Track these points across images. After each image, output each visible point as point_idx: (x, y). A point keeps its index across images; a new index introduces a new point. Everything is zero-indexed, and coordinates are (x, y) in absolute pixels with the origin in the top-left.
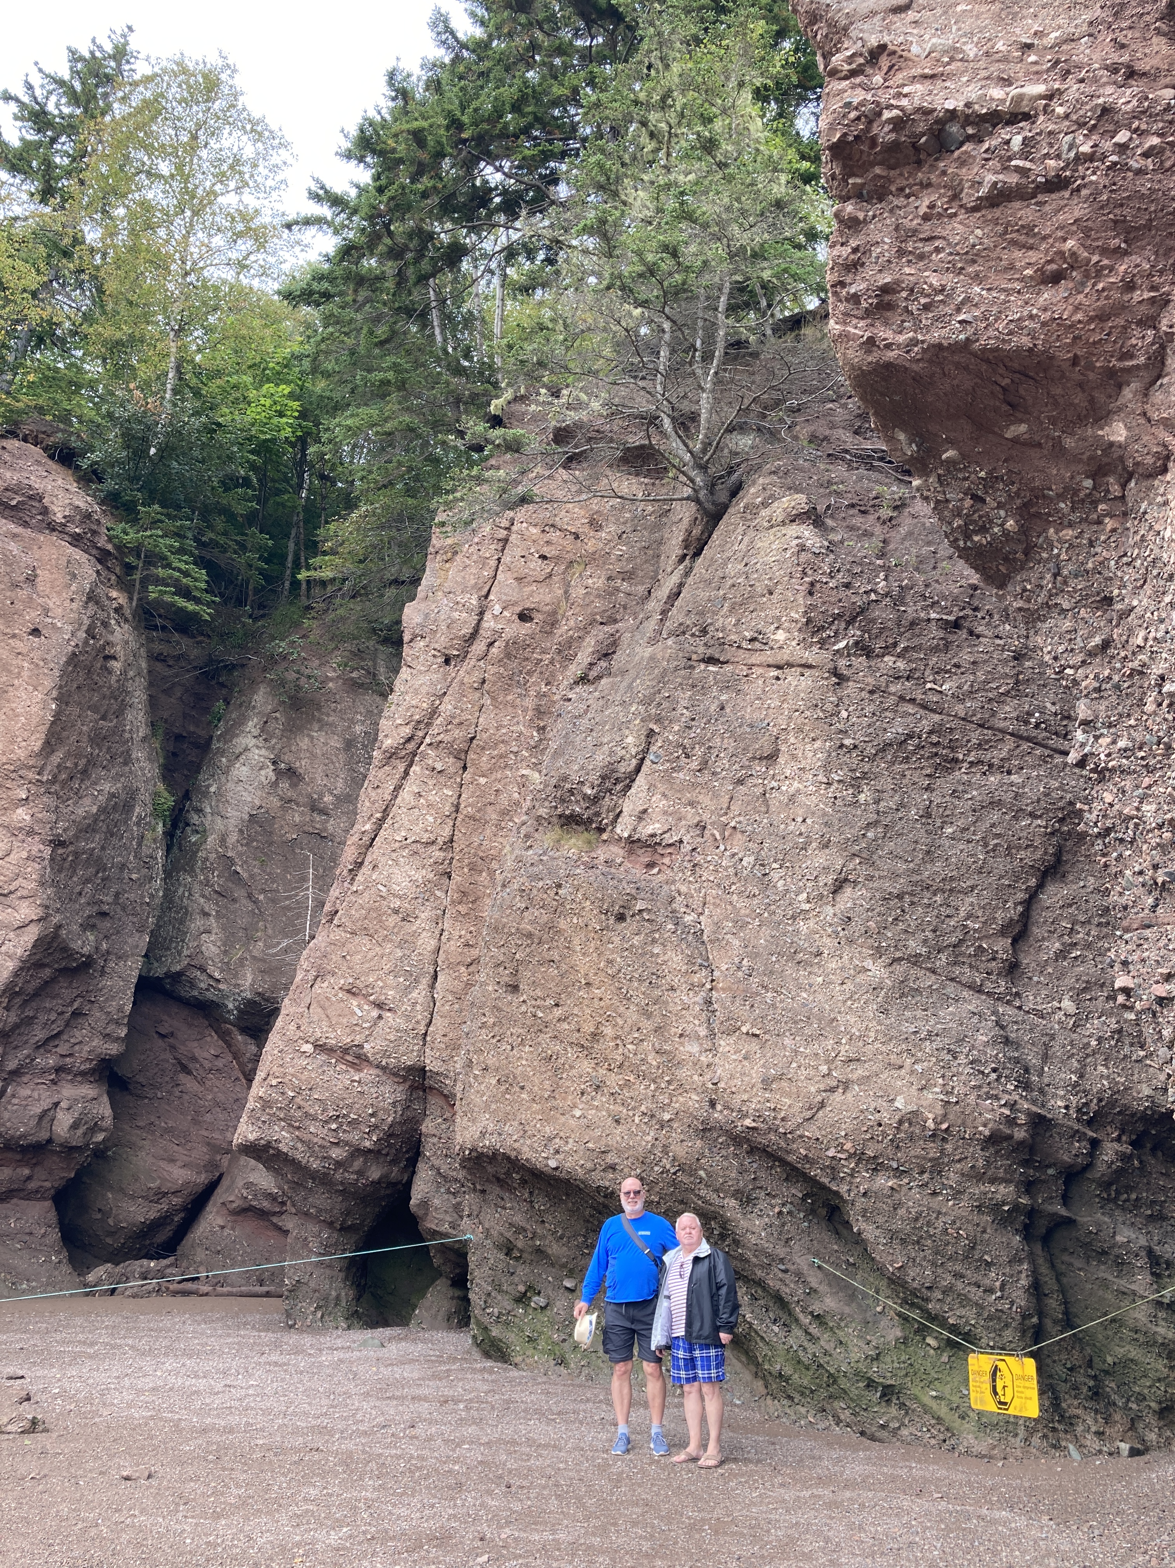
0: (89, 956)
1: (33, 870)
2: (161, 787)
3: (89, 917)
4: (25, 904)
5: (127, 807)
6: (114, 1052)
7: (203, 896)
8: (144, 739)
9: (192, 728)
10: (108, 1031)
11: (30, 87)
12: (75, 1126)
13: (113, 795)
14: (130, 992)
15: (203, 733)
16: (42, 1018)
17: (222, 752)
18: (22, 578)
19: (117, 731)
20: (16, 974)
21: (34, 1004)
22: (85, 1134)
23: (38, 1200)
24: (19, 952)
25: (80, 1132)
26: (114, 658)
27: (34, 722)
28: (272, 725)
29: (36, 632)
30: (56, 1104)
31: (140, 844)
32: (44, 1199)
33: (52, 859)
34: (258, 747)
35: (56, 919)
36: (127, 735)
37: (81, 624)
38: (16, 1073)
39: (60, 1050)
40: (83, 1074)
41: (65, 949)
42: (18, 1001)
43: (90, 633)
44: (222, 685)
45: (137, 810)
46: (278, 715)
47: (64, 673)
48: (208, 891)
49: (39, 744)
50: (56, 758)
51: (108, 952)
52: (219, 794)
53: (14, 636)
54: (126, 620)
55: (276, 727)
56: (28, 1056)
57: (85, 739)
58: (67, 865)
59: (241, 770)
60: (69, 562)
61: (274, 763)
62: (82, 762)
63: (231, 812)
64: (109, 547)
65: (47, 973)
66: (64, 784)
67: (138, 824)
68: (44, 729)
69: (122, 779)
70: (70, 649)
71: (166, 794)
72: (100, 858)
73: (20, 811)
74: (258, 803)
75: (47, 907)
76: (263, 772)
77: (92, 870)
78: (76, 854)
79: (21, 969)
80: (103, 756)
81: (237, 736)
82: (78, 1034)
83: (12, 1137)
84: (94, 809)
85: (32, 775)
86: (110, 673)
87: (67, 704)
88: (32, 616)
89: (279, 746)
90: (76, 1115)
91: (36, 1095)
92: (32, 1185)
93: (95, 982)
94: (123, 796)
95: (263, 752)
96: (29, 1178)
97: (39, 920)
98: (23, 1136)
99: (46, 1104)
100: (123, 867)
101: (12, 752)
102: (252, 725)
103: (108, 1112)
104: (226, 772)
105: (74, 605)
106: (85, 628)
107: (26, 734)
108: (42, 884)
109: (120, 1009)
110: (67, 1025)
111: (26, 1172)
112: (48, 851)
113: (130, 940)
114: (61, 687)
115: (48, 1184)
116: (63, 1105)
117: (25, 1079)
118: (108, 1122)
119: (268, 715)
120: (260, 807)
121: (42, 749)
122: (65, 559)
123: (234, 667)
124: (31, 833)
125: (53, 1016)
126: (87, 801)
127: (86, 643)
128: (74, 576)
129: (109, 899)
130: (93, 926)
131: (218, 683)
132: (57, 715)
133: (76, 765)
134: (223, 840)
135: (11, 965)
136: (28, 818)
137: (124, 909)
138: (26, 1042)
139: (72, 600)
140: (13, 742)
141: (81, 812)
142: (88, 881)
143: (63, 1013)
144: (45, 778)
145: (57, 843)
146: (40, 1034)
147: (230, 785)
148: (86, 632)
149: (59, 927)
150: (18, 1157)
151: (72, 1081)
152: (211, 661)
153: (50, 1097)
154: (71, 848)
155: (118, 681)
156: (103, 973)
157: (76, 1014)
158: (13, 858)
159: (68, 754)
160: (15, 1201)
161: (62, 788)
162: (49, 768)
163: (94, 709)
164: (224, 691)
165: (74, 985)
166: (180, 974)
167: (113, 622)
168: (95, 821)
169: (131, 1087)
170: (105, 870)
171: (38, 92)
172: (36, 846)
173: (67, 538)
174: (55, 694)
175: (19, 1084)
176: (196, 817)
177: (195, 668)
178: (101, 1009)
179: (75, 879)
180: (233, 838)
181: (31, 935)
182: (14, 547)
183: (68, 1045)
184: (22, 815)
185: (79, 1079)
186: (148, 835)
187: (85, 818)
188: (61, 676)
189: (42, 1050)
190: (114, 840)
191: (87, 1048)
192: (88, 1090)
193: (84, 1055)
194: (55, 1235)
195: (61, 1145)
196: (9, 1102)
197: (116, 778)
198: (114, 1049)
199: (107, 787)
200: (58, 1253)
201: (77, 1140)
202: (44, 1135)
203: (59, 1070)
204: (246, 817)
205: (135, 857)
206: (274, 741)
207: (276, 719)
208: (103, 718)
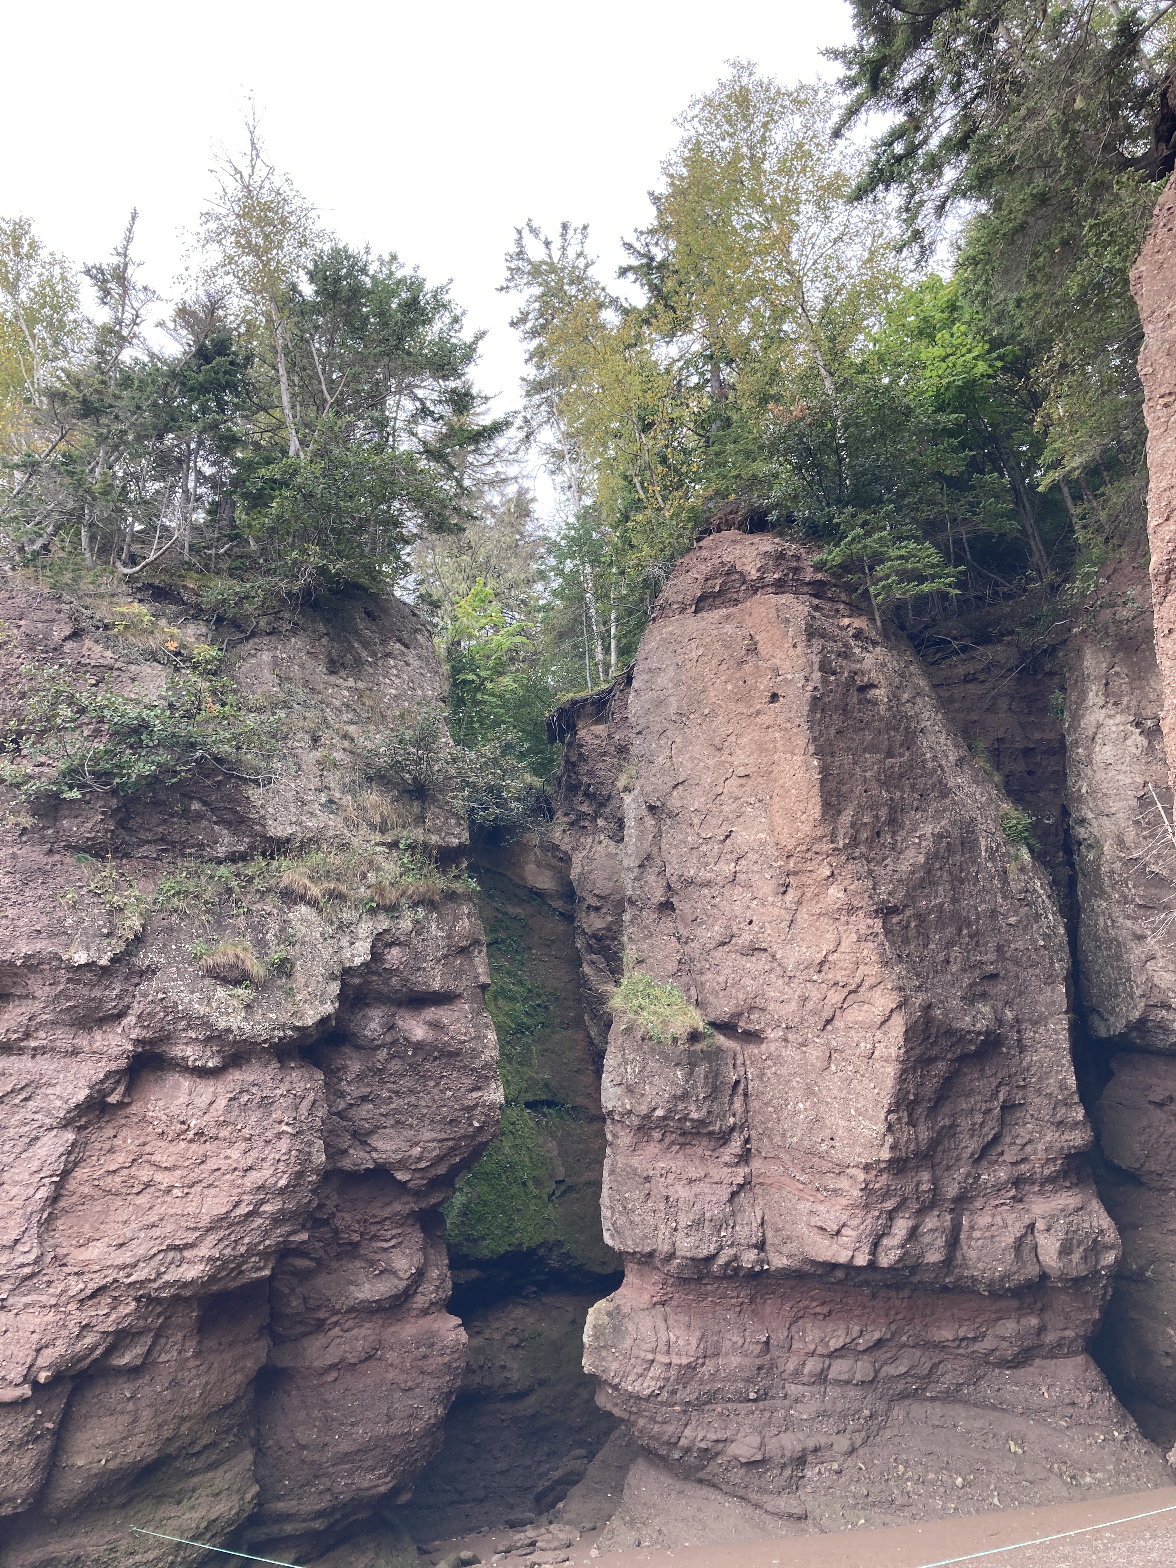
0: (988, 1033)
1: (869, 950)
2: (1006, 807)
3: (971, 985)
4: (877, 993)
5: (968, 843)
6: (1079, 1142)
7: (1128, 917)
8: (960, 762)
9: (1037, 736)
10: (1058, 1118)
11: (629, 246)
12: (1065, 1250)
13: (940, 836)
14: (1066, 1061)
15: (1052, 735)
16: (965, 1123)
17: (1076, 744)
18: (744, 652)
19: (916, 764)
20: (902, 1078)
21: (946, 1110)
22: (1085, 1258)
23: (1067, 1356)
24: (893, 1052)
25: (1076, 1257)
26: (872, 686)
27: (805, 789)
28: (1115, 685)
29: (774, 697)
30: (1031, 1227)
31: (1005, 881)
32: (1075, 1354)
33: (888, 932)
34: (1110, 717)
35: (919, 999)
36: (930, 765)
37: (812, 666)
38: (962, 1200)
39: (1008, 1157)
40: (1051, 1179)
41: (950, 1032)
42: (920, 1111)
43: (825, 668)
44: (1052, 674)
45: (983, 842)
46: (1117, 669)
47: (812, 723)
48: (1130, 909)
49: (818, 808)
50: (846, 819)
51: (1017, 1021)
52: (1092, 792)
53: (758, 713)
54: (874, 643)
55: (1121, 683)
56: (968, 1175)
57: (874, 785)
58: (912, 933)
59: (1104, 753)
60: (778, 611)
61: (1138, 725)
62: (883, 812)
63: (1115, 806)
64: (819, 576)
65: (941, 1067)
66: (870, 843)
67: (991, 858)
68: (816, 791)
69: (947, 814)
70: (808, 695)
71: (1016, 814)
72: (954, 914)
73: (831, 891)
74: (1140, 780)
75: (901, 989)
76: (1129, 742)
77: (951, 930)
78: (920, 917)
79: (904, 1071)
80: (911, 798)
81: (1083, 716)
82: (1023, 1132)
83: (992, 1280)
84: (921, 859)
85: (826, 847)
86: (875, 704)
87: (832, 755)
88: (765, 685)
89: (1134, 703)
90: (1061, 1235)
91: (998, 1220)
92: (1050, 1338)
93: (1016, 1061)
94: (955, 833)
95: (1119, 718)
96: (1041, 1330)
97: (899, 1007)
98: (1005, 1277)
99: (1016, 1230)
100: (993, 913)
101: (798, 830)
102: (1094, 695)
103: (1105, 1222)
104: (1089, 763)
105: (799, 650)
106: (816, 667)
107: (802, 806)
108: (886, 964)
109: (1062, 1086)
110: (1003, 1123)
111: (1034, 1321)
112: (878, 925)
113: (1041, 998)
114: (815, 739)
115: (1070, 1333)
116: (1040, 1225)
117: (978, 1204)
118: (1111, 1236)
119: (1107, 676)
120: (1145, 784)
121: (824, 813)
122: (773, 610)
123: (1054, 648)
124: (852, 910)
125: (979, 1118)
126: (910, 853)
127: (825, 682)
128: (788, 621)
129: (991, 957)
130: (984, 995)
131: (1046, 674)
132: (825, 772)
133: (877, 817)
134: (1120, 842)
135: (891, 1071)
136: (841, 895)
137: (1017, 962)
138: (958, 1159)
139: (794, 646)
140: (794, 820)
141: (904, 868)
142: (950, 944)
143: (988, 1111)
144: (841, 844)
145: (885, 912)
146: (971, 1145)
147: (1099, 775)
148: (820, 670)
149: (928, 1008)
150: (1015, 1304)
151: (1041, 1192)
152: (1024, 654)
153: (1019, 1219)
154: (909, 912)
155: (890, 709)
156: (1022, 1047)
157: (1008, 1108)
158: (845, 946)
159: (860, 810)
160: (1037, 1362)
161: (871, 848)
162: (842, 832)
163: (873, 748)
164: (1057, 680)
165: (989, 1072)
166: (1143, 1021)
167: (857, 651)
168: (929, 872)
169: (1144, 1179)
170: (969, 925)
171: (638, 246)
172: (863, 923)
173: (770, 590)
174: (812, 748)
175: (973, 1213)
176: (1082, 830)
177: (1010, 670)
178: (1039, 1092)
179: (932, 946)
180: (1131, 835)
181: (898, 1026)
182: (729, 629)
183: (1015, 1149)
184: (835, 893)
185: (1049, 1187)
186: (1012, 867)
187: (913, 873)
188: (811, 728)
189: (985, 1164)
190: (967, 887)
191: (1041, 1147)
192: (1067, 1200)
193: (1042, 1155)
194: (1107, 1401)
195: (1060, 1279)
196: (970, 1237)
197: (938, 815)
198: (1078, 1138)
199: (928, 829)
200: (1121, 1425)
201: (1076, 1265)
202: (1031, 1271)
203: (1017, 1182)
204: (1135, 803)
205: (1005, 897)
206: (1125, 701)
207: (1117, 674)
208: (890, 754)
